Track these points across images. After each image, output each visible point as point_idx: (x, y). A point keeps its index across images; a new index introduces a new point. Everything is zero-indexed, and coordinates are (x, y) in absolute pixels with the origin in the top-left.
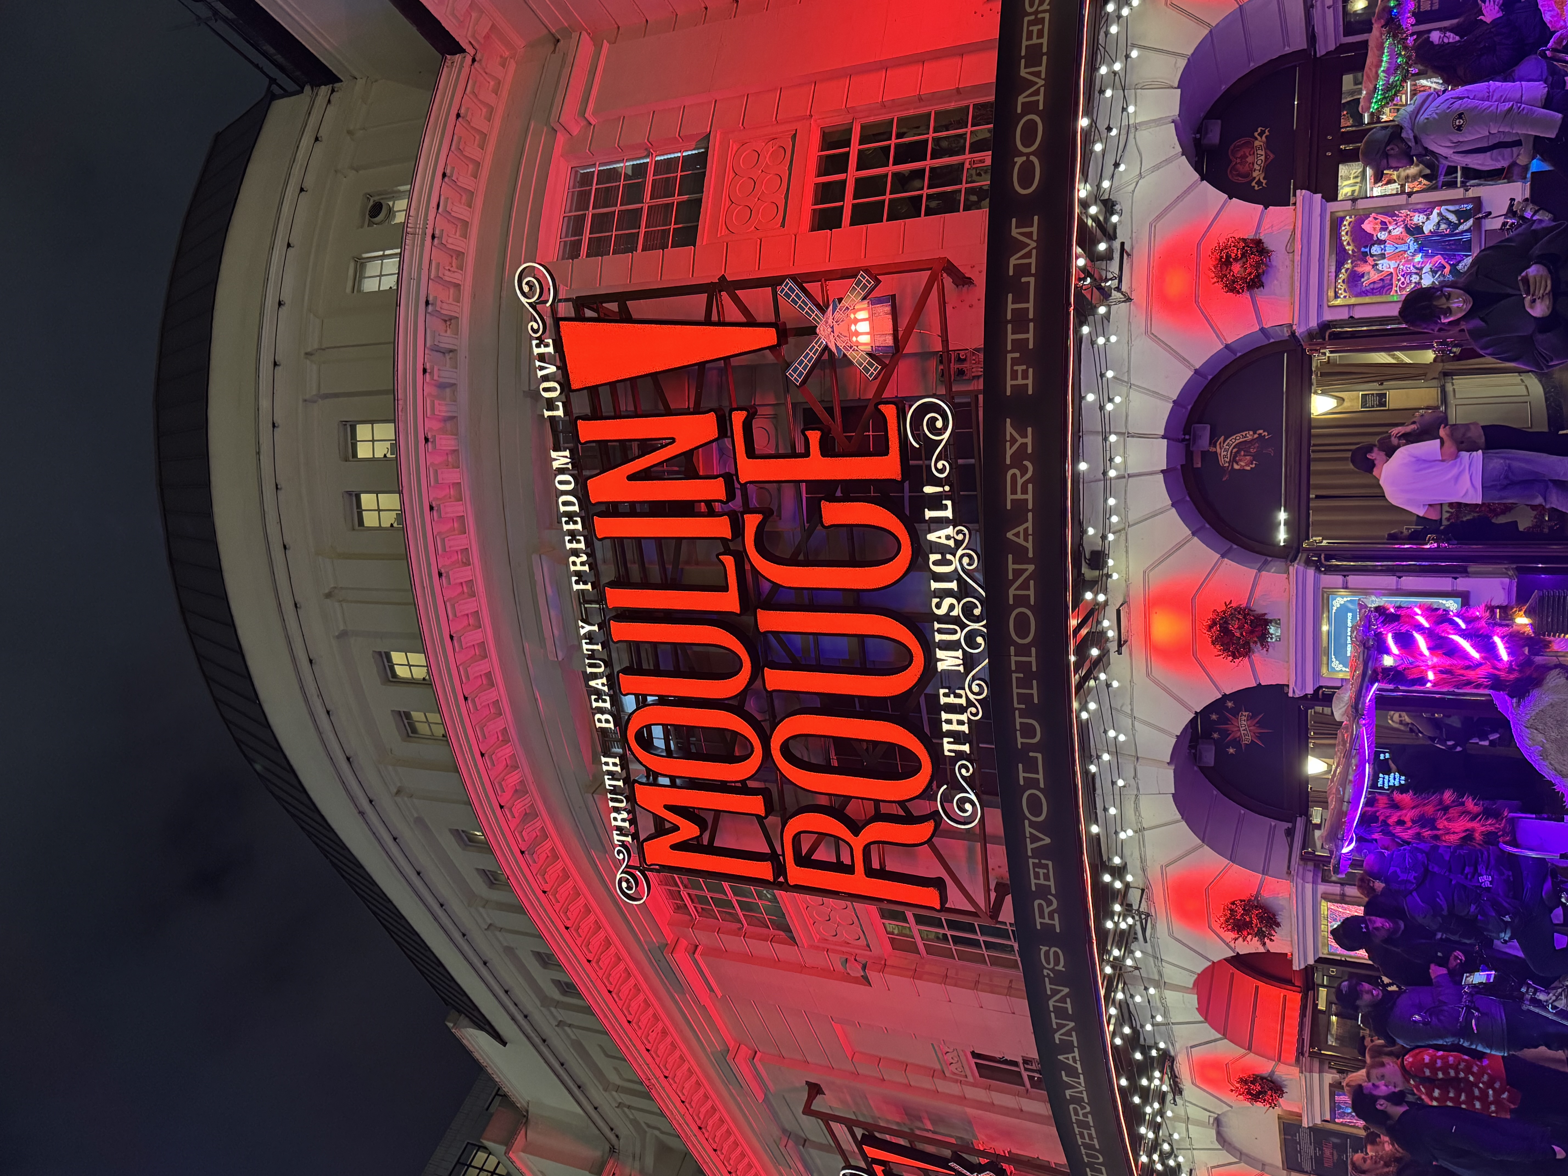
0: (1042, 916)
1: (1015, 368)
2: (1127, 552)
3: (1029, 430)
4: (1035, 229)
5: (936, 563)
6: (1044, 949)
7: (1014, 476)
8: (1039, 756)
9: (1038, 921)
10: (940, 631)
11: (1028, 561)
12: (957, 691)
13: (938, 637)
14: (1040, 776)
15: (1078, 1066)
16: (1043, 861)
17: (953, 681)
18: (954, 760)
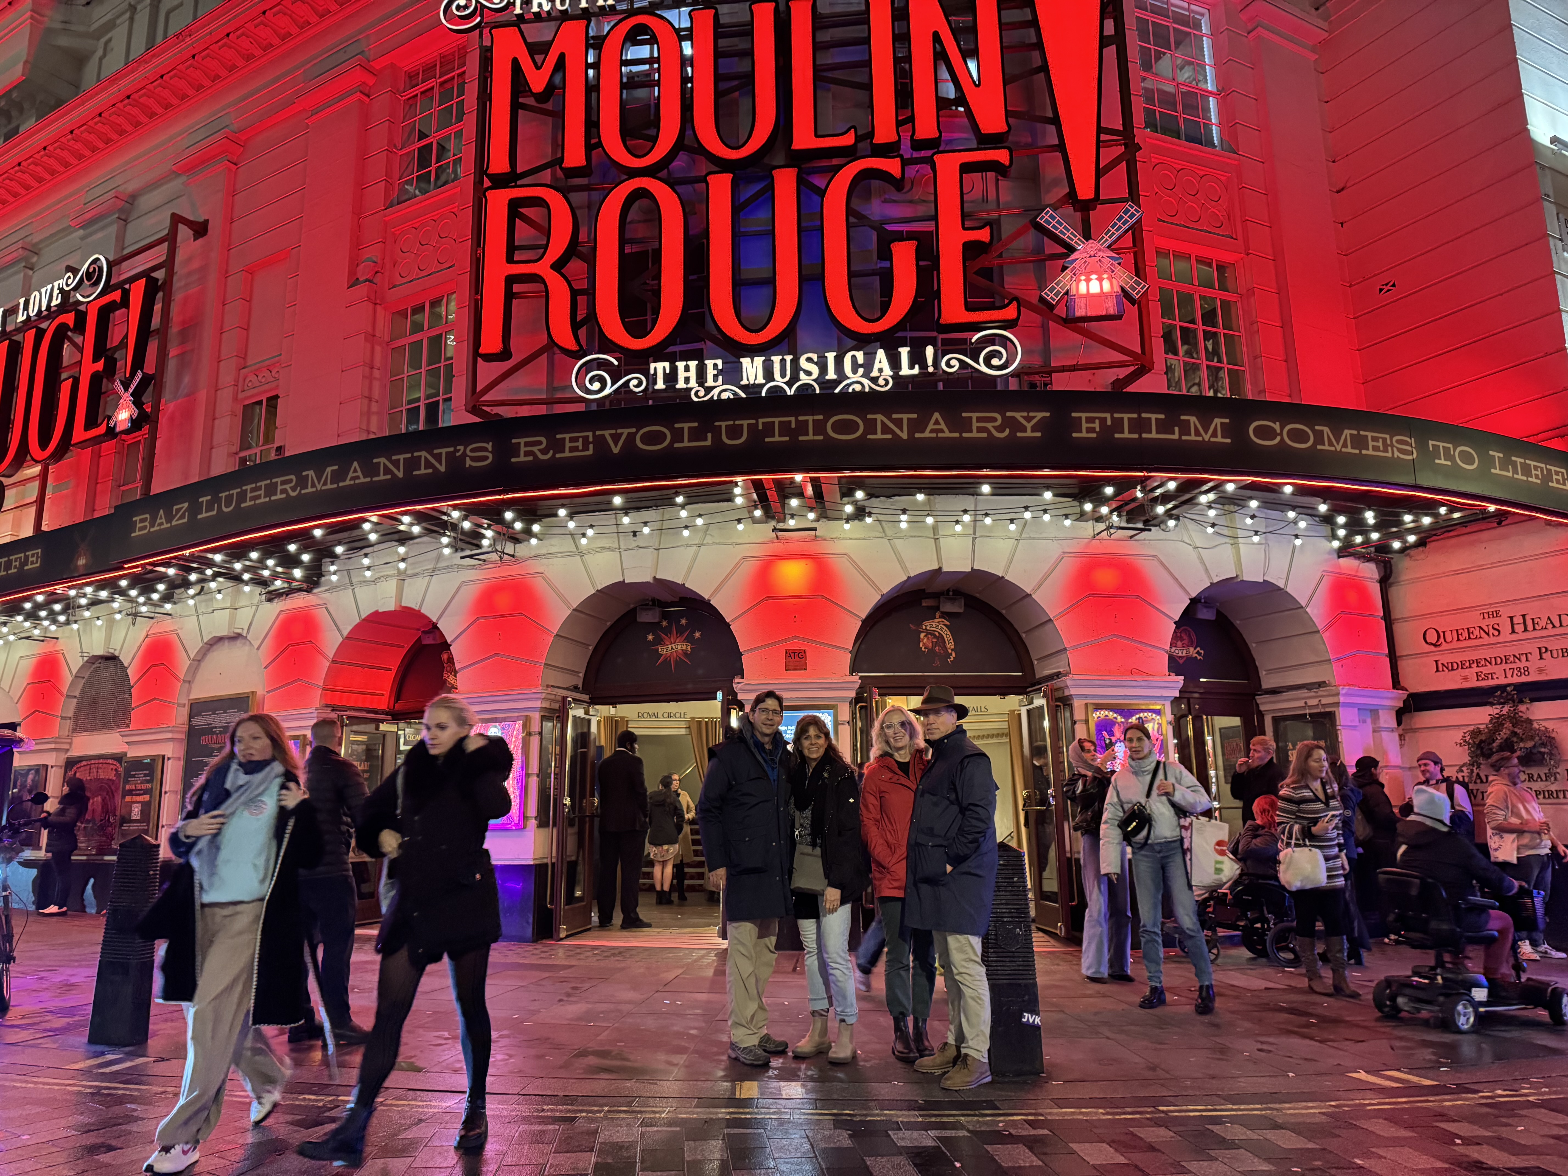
0: (527, 444)
1: (1097, 421)
2: (865, 538)
3: (1039, 434)
4: (1219, 439)
5: (854, 357)
6: (489, 446)
7: (995, 420)
8: (708, 443)
9: (522, 441)
10: (783, 361)
11: (911, 433)
12: (720, 377)
13: (776, 359)
14: (686, 444)
15: (347, 483)
16: (591, 446)
17: (732, 373)
18: (646, 373)
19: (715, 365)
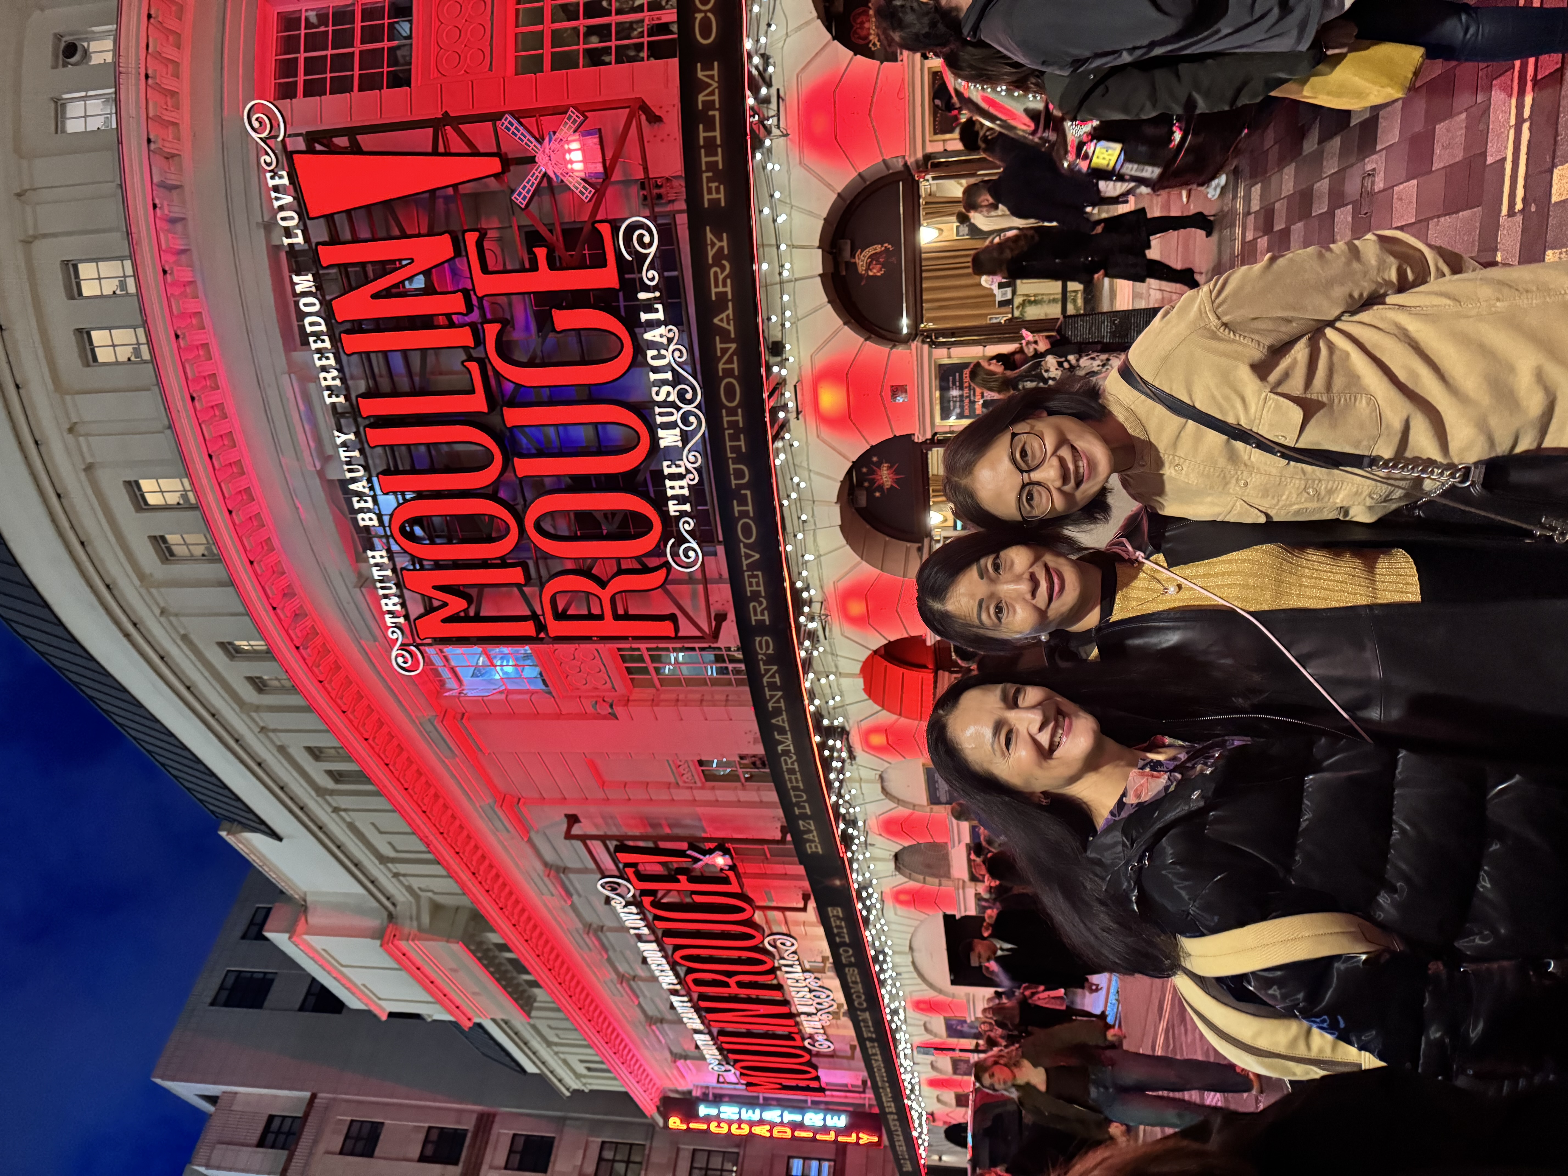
0: (755, 614)
1: (710, 185)
2: (799, 339)
3: (725, 235)
4: (715, 73)
5: (653, 358)
6: (758, 639)
7: (716, 273)
9: (753, 618)
10: (660, 414)
11: (732, 341)
12: (678, 462)
13: (659, 420)
14: (750, 508)
15: (786, 725)
16: (755, 573)
17: (673, 454)
18: (678, 519)
19: (668, 466)
